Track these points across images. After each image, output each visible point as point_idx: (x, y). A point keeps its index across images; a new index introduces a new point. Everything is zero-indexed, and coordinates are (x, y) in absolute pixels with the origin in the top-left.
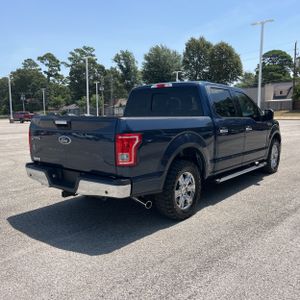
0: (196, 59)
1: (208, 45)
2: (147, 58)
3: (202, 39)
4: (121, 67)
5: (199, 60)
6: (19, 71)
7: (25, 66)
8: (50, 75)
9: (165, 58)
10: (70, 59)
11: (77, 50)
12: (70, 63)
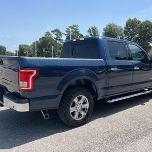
0: (131, 30)
1: (139, 22)
2: (105, 30)
3: (135, 19)
4: (91, 35)
5: (133, 30)
6: (43, 38)
7: (46, 35)
8: (57, 39)
9: (114, 30)
10: (66, 31)
11: (70, 27)
12: (66, 33)
